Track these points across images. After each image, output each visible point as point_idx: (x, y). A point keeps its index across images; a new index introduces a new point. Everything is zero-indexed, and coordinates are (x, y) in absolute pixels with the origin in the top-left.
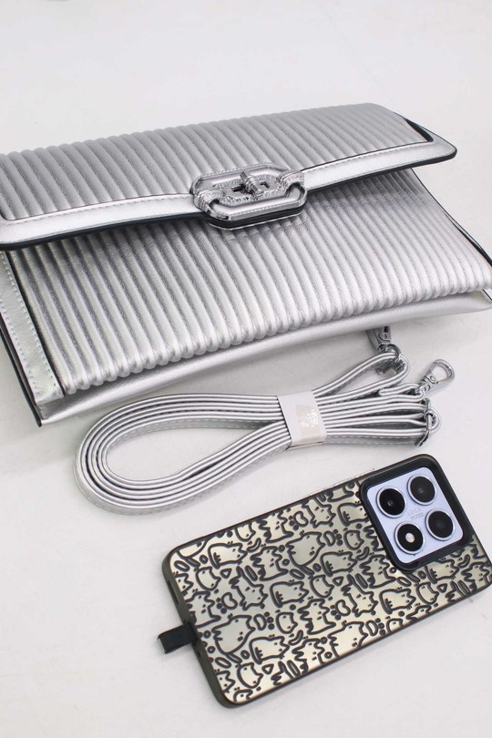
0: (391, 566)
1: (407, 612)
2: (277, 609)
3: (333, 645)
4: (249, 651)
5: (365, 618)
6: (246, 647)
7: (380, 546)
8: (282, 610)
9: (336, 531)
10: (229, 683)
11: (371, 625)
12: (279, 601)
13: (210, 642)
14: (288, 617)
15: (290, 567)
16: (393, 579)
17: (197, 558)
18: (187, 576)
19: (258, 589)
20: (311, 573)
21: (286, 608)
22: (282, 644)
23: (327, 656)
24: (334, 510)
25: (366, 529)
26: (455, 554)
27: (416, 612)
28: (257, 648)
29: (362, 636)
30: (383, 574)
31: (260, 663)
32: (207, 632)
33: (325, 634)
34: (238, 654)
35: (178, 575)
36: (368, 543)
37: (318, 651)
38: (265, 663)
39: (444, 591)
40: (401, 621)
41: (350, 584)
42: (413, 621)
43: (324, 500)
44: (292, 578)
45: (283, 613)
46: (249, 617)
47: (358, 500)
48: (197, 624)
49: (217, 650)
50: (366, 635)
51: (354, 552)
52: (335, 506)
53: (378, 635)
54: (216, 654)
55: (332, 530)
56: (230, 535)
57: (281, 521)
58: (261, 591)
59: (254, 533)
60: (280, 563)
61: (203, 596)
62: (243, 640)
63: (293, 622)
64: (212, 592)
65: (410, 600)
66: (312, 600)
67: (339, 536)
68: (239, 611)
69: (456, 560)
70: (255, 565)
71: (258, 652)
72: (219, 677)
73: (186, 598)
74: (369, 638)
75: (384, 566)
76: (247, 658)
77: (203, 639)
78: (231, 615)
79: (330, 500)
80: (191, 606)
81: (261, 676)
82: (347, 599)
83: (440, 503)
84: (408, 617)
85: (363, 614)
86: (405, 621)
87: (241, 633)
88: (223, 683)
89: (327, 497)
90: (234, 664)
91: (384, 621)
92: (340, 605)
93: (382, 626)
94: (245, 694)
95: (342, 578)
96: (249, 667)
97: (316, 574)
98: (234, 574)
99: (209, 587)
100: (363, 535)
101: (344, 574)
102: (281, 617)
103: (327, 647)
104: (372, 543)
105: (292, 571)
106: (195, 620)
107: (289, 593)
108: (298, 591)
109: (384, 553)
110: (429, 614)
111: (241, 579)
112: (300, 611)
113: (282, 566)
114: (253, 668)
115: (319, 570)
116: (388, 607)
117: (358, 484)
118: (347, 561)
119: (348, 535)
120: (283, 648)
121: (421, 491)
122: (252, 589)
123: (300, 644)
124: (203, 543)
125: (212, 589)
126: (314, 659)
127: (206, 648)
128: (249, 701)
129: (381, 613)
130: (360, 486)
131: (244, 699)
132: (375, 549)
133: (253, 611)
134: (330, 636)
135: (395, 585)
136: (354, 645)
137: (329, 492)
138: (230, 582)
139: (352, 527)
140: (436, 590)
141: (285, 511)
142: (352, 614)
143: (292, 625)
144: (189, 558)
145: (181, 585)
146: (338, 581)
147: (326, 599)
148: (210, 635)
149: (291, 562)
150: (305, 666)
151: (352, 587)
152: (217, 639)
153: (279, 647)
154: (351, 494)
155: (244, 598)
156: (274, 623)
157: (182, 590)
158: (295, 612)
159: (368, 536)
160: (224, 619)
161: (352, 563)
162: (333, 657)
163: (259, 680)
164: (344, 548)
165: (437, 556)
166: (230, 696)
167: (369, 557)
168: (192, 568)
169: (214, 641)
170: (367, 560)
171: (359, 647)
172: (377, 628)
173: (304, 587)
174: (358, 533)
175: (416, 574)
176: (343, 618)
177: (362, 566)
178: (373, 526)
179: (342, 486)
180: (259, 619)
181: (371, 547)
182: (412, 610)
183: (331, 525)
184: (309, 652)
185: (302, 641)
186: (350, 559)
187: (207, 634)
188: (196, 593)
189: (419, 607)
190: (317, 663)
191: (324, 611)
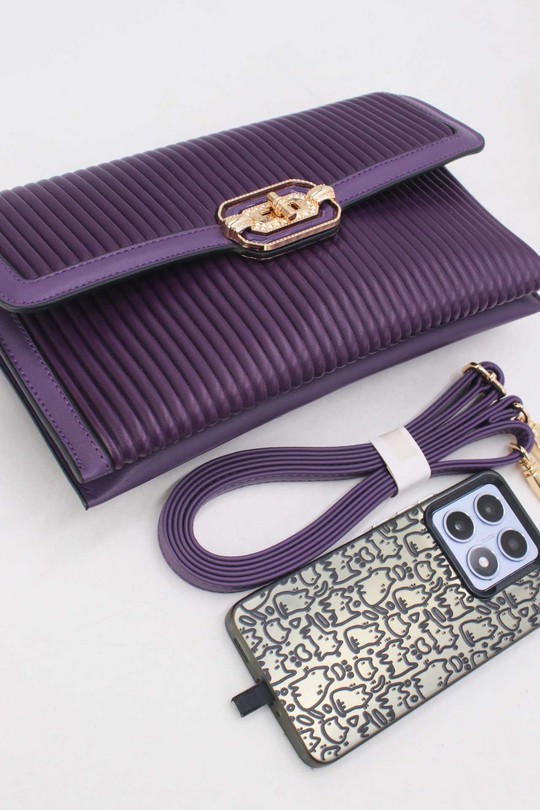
0: (468, 595)
1: (490, 642)
2: (354, 655)
3: (418, 687)
4: (330, 704)
5: (447, 654)
6: (327, 701)
7: (454, 575)
8: (360, 656)
9: (405, 564)
10: (314, 742)
11: (454, 661)
12: (354, 646)
13: (289, 699)
14: (367, 662)
15: (362, 608)
16: (471, 609)
17: (262, 610)
18: (254, 631)
19: (331, 636)
20: (385, 612)
21: (363, 654)
22: (364, 692)
23: (414, 699)
24: (400, 541)
25: (436, 558)
26: (533, 574)
27: (500, 642)
28: (338, 701)
29: (447, 674)
30: (460, 605)
31: (343, 716)
32: (284, 689)
33: (408, 676)
34: (319, 708)
35: (245, 632)
36: (440, 572)
37: (403, 696)
38: (349, 715)
39: (526, 615)
40: (485, 652)
41: (427, 620)
42: (497, 650)
43: (388, 531)
44: (365, 620)
45: (361, 659)
46: (326, 668)
47: (424, 527)
48: (272, 682)
49: (297, 708)
50: (451, 672)
51: (427, 585)
52: (400, 536)
53: (464, 671)
54: (297, 712)
55: (400, 563)
56: (294, 581)
57: (346, 560)
58: (335, 637)
59: (319, 576)
60: (351, 605)
61: (275, 651)
62: (323, 693)
63: (373, 667)
64: (283, 646)
65: (492, 629)
66: (390, 642)
67: (409, 569)
68: (314, 662)
69: (534, 580)
70: (324, 610)
71: (340, 704)
72: (302, 736)
73: (257, 655)
74: (455, 675)
75: (460, 596)
76: (330, 712)
77: (281, 697)
78: (307, 667)
79: (394, 531)
80: (263, 663)
81: (347, 729)
82: (425, 636)
83: (510, 521)
84: (493, 647)
85: (445, 650)
86: (490, 652)
87: (320, 686)
88: (308, 742)
89: (391, 528)
90: (316, 721)
91: (468, 655)
92: (420, 643)
93: (466, 660)
94: (333, 751)
95: (417, 614)
96: (333, 722)
97: (391, 613)
98: (304, 623)
99: (280, 640)
100: (434, 564)
101: (420, 610)
102: (359, 664)
103: (412, 690)
104: (445, 573)
105: (365, 612)
106: (270, 678)
107: (364, 637)
108: (374, 634)
109: (458, 582)
110: (513, 642)
111: (312, 628)
112: (379, 654)
113: (353, 609)
114: (337, 723)
115: (393, 608)
116: (470, 640)
117: (422, 510)
118: (421, 595)
119: (419, 567)
120: (367, 697)
121: (488, 510)
122: (325, 636)
123: (383, 691)
124: (266, 593)
125: (283, 642)
126: (400, 704)
127: (285, 707)
128: (338, 757)
129: (463, 647)
130: (424, 513)
131: (332, 756)
132: (449, 579)
133: (329, 661)
134: (413, 678)
135: (474, 615)
136: (440, 684)
137: (393, 521)
138: (301, 632)
139: (422, 557)
140: (517, 615)
141: (348, 548)
142: (433, 652)
143: (372, 671)
144: (254, 611)
145: (250, 641)
146: (414, 618)
147: (404, 639)
148: (287, 692)
149: (362, 604)
150: (391, 714)
151: (430, 622)
152: (295, 696)
153: (362, 696)
154: (416, 522)
155: (318, 648)
156: (353, 671)
157: (251, 647)
158: (373, 656)
159: (439, 565)
160: (300, 673)
161: (426, 596)
162: (420, 700)
163: (346, 734)
164: (416, 581)
165: (514, 578)
166: (317, 755)
167: (443, 588)
168: (259, 622)
169: (292, 698)
170: (441, 591)
171: (445, 685)
172: (461, 663)
173: (380, 629)
174: (429, 563)
175: (494, 600)
176: (425, 657)
177: (437, 598)
178: (444, 553)
179: (405, 514)
180: (337, 669)
181: (444, 577)
182: (496, 640)
183: (400, 557)
184: (393, 697)
185: (385, 687)
186: (424, 592)
187: (284, 692)
188: (267, 648)
189: (503, 636)
190: (403, 708)
191: (404, 651)
